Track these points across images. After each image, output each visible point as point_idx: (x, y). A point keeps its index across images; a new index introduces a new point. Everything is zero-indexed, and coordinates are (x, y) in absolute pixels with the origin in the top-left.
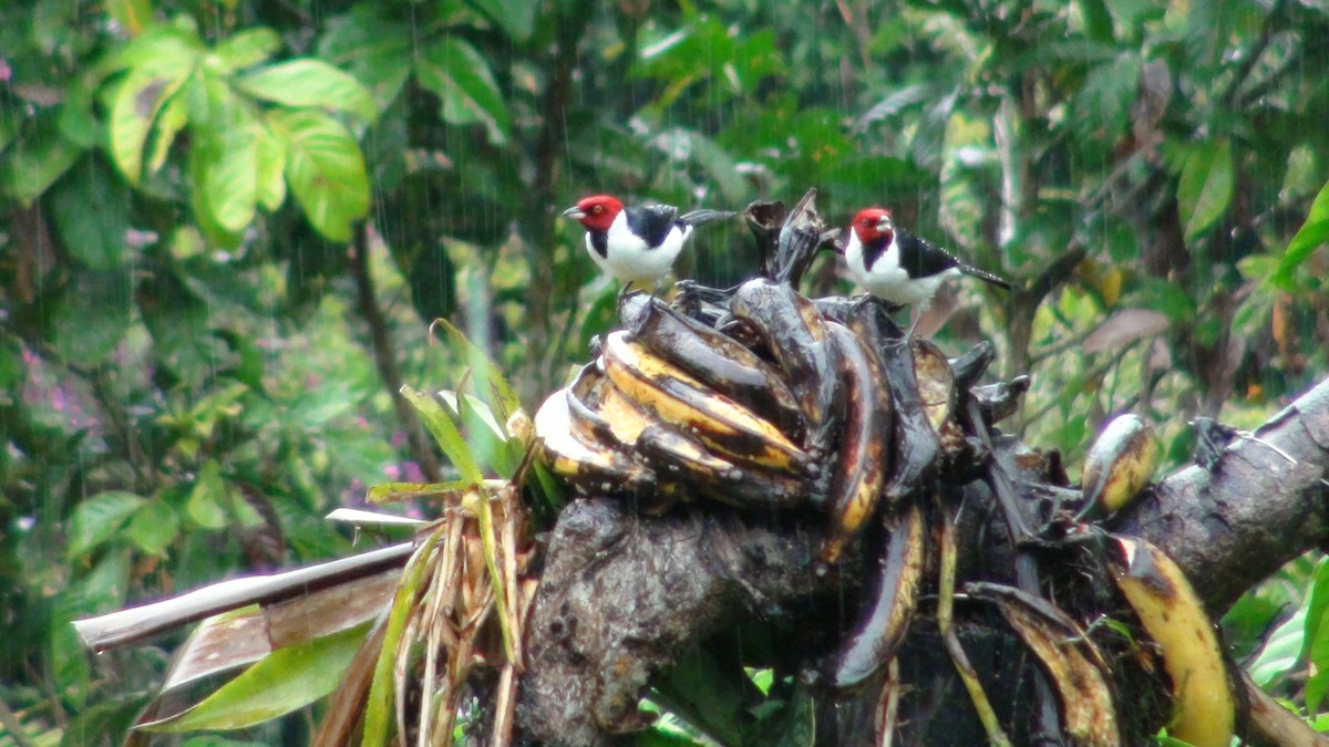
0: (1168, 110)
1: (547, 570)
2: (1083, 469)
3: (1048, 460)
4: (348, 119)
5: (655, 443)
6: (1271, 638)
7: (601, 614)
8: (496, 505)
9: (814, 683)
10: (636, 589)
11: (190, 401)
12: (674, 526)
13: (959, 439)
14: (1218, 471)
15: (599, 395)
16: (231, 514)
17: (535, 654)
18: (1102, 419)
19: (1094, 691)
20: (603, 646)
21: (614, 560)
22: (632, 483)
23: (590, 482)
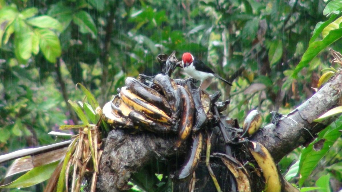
0: (267, 32)
1: (105, 148)
2: (243, 124)
3: (234, 122)
4: (55, 31)
5: (133, 116)
6: (290, 168)
7: (119, 160)
8: (92, 131)
9: (173, 178)
10: (128, 153)
11: (13, 103)
12: (138, 137)
13: (212, 116)
14: (278, 125)
15: (119, 103)
16: (24, 132)
17: (102, 169)
18: (248, 111)
19: (245, 181)
20: (119, 168)
21: (122, 146)
22: (127, 126)
23: (116, 126)
